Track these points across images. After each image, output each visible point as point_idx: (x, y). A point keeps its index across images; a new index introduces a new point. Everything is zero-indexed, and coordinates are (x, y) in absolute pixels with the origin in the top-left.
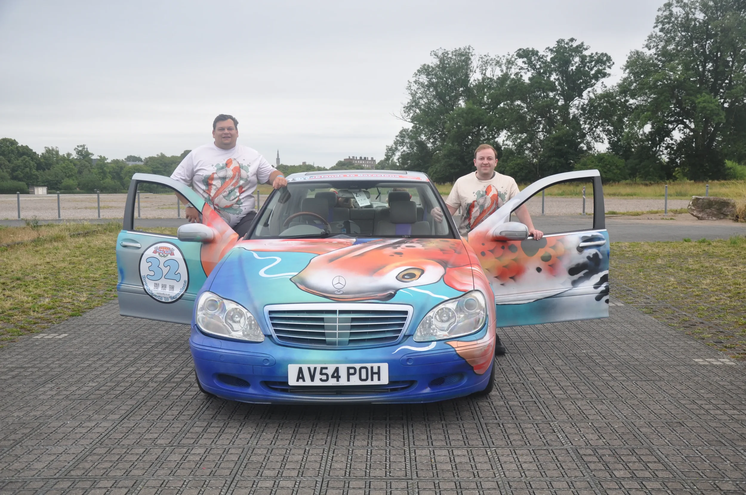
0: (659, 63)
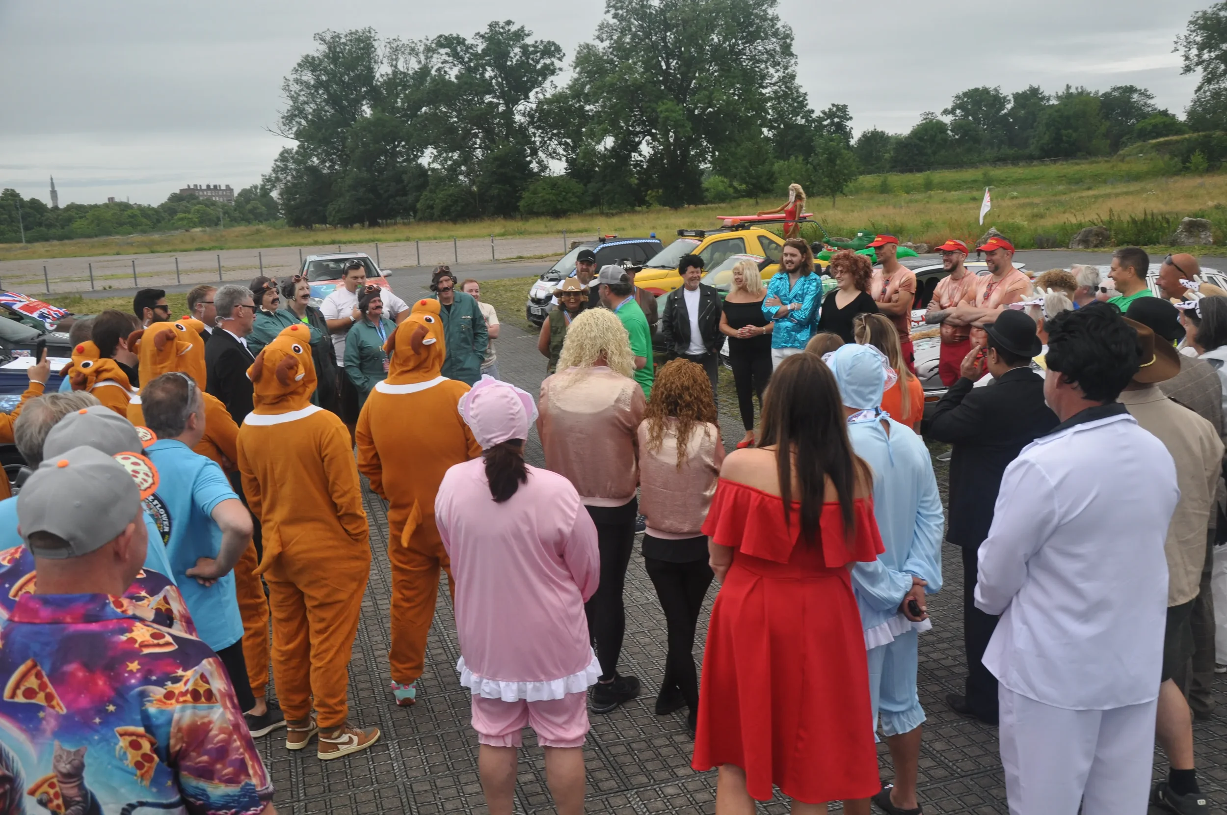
0: (615, 59)
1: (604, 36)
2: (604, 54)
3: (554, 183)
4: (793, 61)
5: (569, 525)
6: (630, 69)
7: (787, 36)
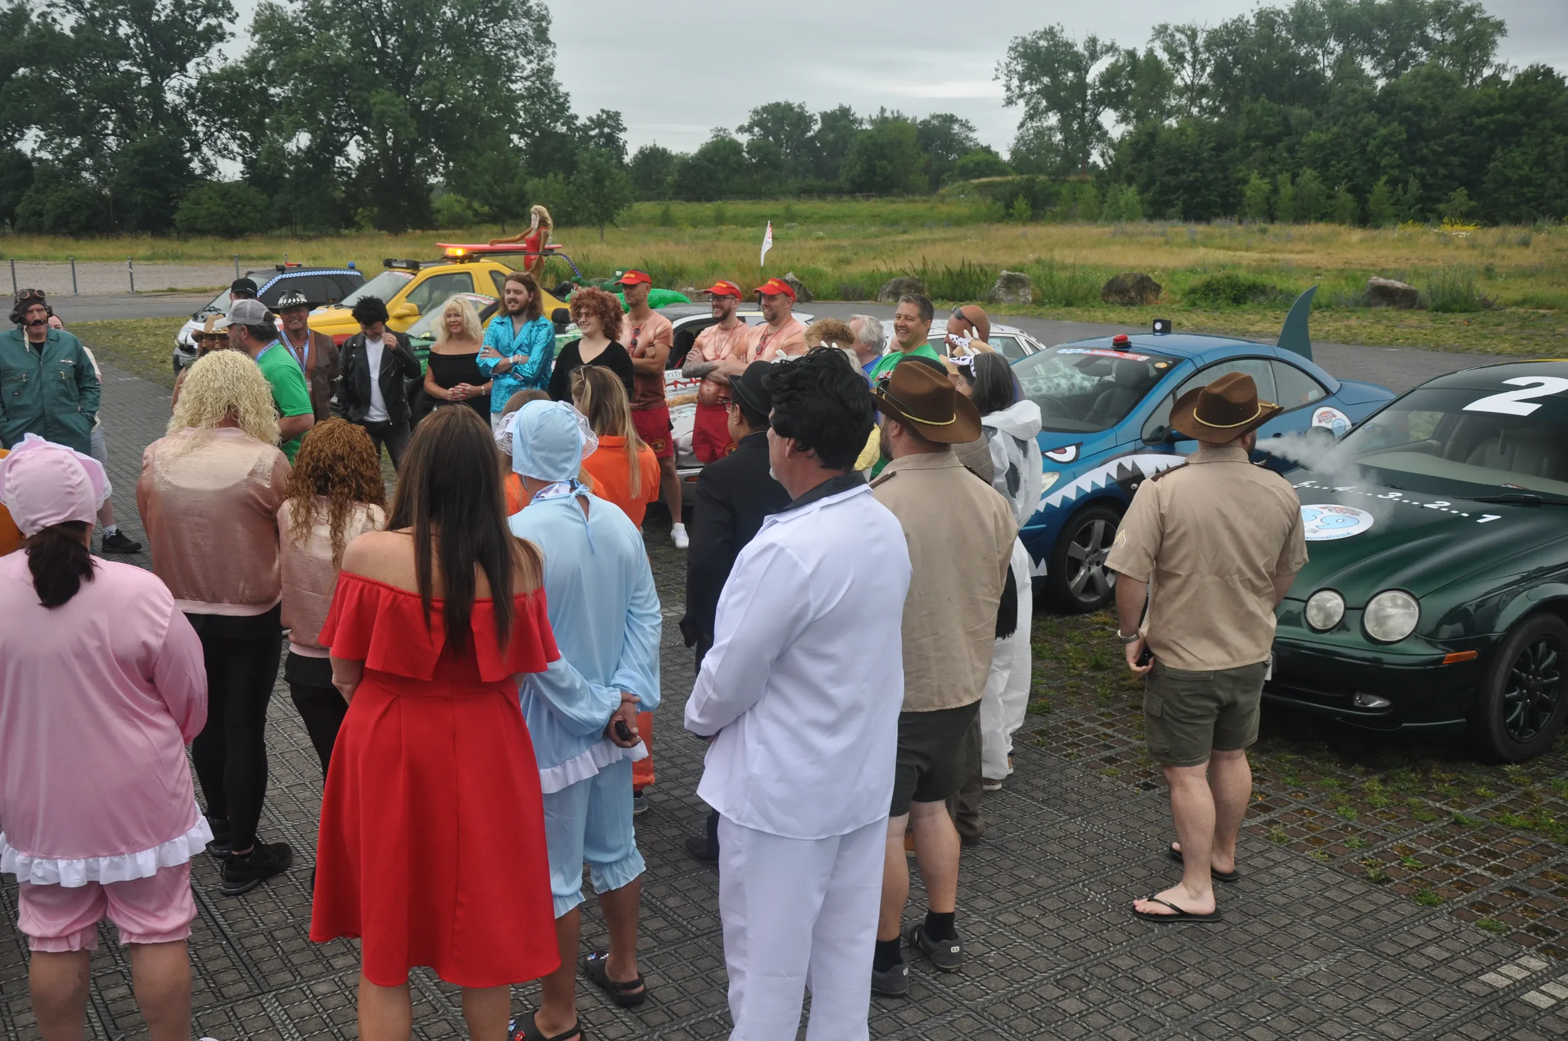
2: (295, 19)
4: (550, 51)
5: (158, 636)
6: (332, 43)
7: (543, 18)
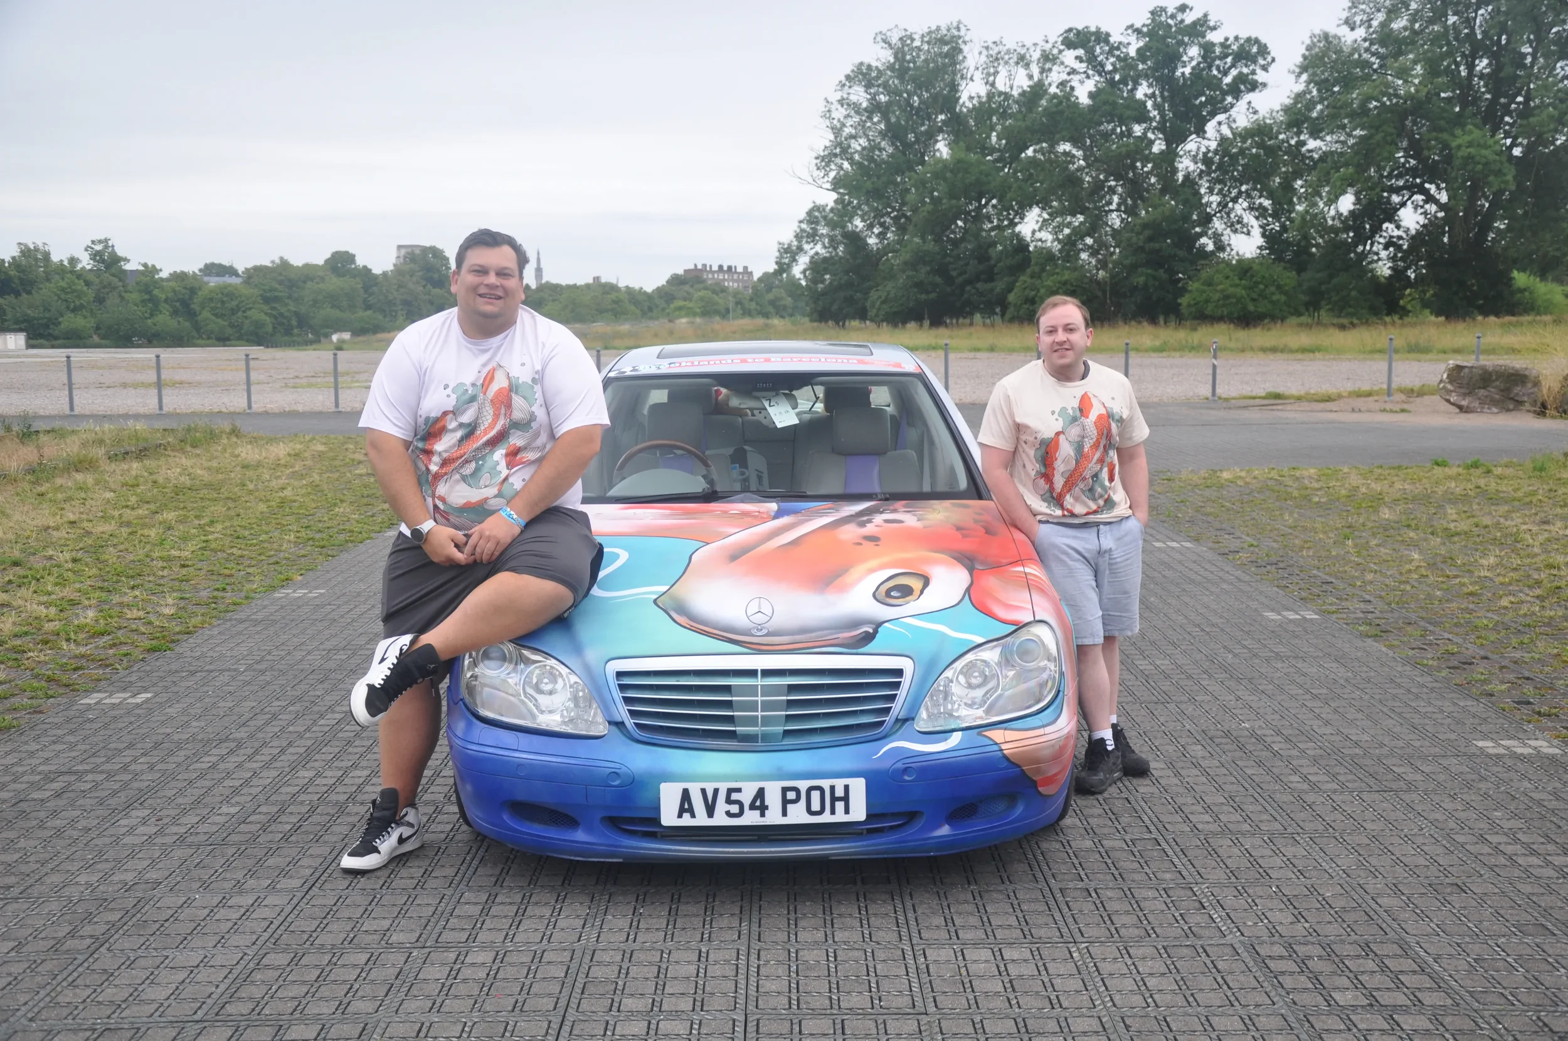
1: (1358, 19)
2: (1355, 50)
3: (1244, 268)
